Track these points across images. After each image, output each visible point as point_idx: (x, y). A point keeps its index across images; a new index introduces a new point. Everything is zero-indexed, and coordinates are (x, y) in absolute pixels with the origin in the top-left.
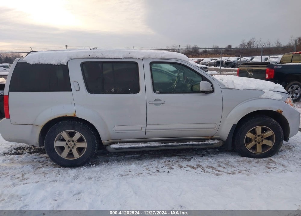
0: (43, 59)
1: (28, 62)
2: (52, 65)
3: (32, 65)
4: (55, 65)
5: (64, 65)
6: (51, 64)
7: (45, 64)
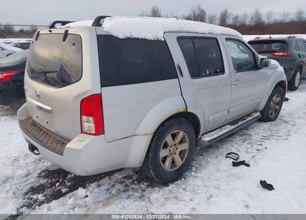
0: (135, 31)
1: (115, 34)
2: (147, 40)
3: (122, 39)
4: (151, 40)
5: (161, 41)
6: (146, 38)
7: (139, 38)
